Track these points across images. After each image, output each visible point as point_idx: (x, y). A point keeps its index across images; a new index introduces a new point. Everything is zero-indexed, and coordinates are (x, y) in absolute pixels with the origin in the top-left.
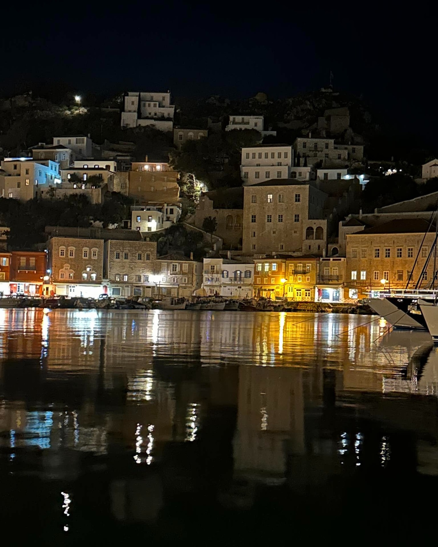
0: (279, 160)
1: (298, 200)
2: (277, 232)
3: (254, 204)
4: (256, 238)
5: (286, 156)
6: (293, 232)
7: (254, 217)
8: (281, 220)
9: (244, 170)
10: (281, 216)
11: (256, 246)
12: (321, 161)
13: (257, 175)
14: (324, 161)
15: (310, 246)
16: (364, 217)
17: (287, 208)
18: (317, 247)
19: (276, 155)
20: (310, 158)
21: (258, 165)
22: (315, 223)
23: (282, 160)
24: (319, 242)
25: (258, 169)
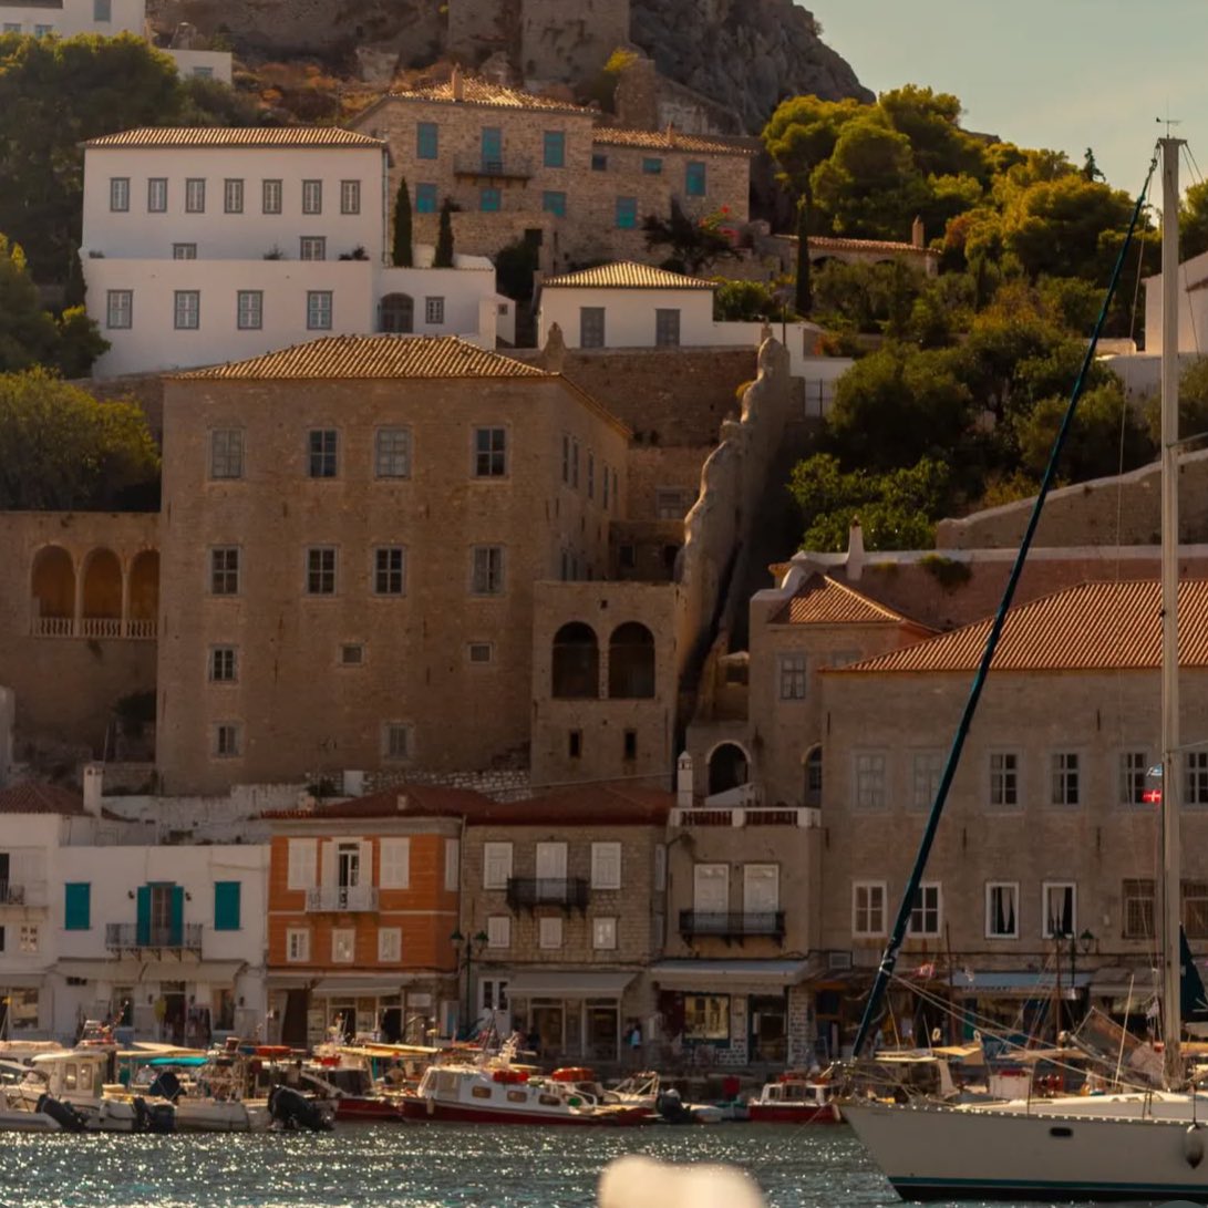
0: (313, 226)
1: (490, 465)
2: (366, 653)
3: (229, 485)
4: (238, 687)
5: (351, 204)
6: (468, 655)
7: (226, 560)
8: (389, 581)
9: (101, 276)
10: (390, 560)
11: (240, 737)
12: (534, 236)
13: (187, 308)
14: (547, 237)
15: (575, 740)
16: (876, 569)
17: (428, 512)
18: (621, 743)
19: (292, 197)
20: (465, 218)
21: (186, 250)
22: (604, 604)
23: (330, 223)
24: (629, 711)
25: (188, 273)
